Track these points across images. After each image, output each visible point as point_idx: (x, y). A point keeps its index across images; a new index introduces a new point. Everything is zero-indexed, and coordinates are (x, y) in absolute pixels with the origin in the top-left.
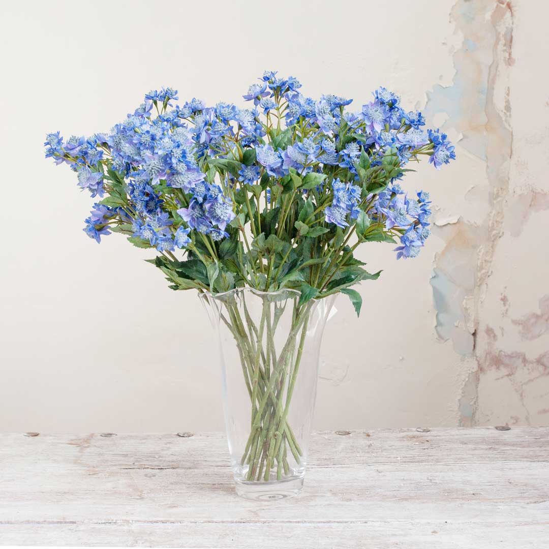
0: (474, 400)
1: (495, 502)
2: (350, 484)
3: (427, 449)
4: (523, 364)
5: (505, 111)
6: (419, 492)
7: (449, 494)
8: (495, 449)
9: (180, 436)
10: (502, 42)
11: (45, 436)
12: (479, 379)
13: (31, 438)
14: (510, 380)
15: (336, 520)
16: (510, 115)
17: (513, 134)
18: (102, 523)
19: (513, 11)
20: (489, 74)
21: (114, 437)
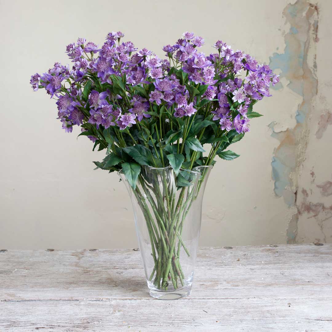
0: (296, 230)
1: (322, 286)
2: (236, 277)
3: (278, 256)
4: (323, 210)
5: (313, 68)
6: (277, 281)
7: (294, 282)
8: (316, 256)
9: (135, 250)
10: (312, 28)
11: (58, 251)
12: (298, 218)
13: (50, 252)
14: (316, 218)
15: (231, 297)
16: (316, 71)
17: (318, 80)
18: (94, 301)
19: (318, 11)
20: (305, 47)
21: (97, 251)
